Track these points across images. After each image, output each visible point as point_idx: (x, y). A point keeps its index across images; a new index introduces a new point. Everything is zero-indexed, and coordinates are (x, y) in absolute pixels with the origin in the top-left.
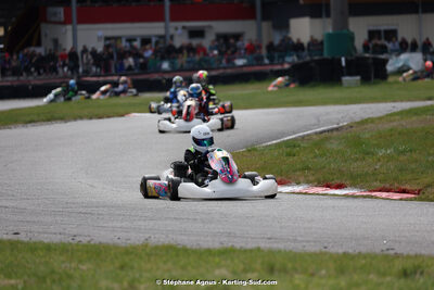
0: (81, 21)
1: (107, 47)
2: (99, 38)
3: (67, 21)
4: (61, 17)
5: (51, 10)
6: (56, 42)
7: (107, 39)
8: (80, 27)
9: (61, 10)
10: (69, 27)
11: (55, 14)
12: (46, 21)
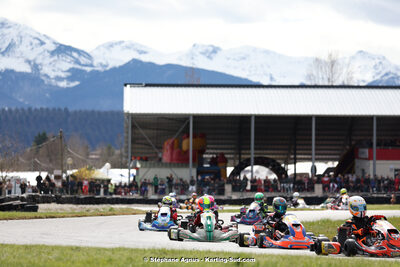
0: (379, 158)
1: (395, 176)
2: (391, 170)
3: (370, 158)
4: (367, 155)
5: (361, 150)
6: (363, 170)
7: (396, 170)
8: (378, 162)
9: (367, 151)
10: (371, 162)
11: (363, 153)
12: (358, 158)
